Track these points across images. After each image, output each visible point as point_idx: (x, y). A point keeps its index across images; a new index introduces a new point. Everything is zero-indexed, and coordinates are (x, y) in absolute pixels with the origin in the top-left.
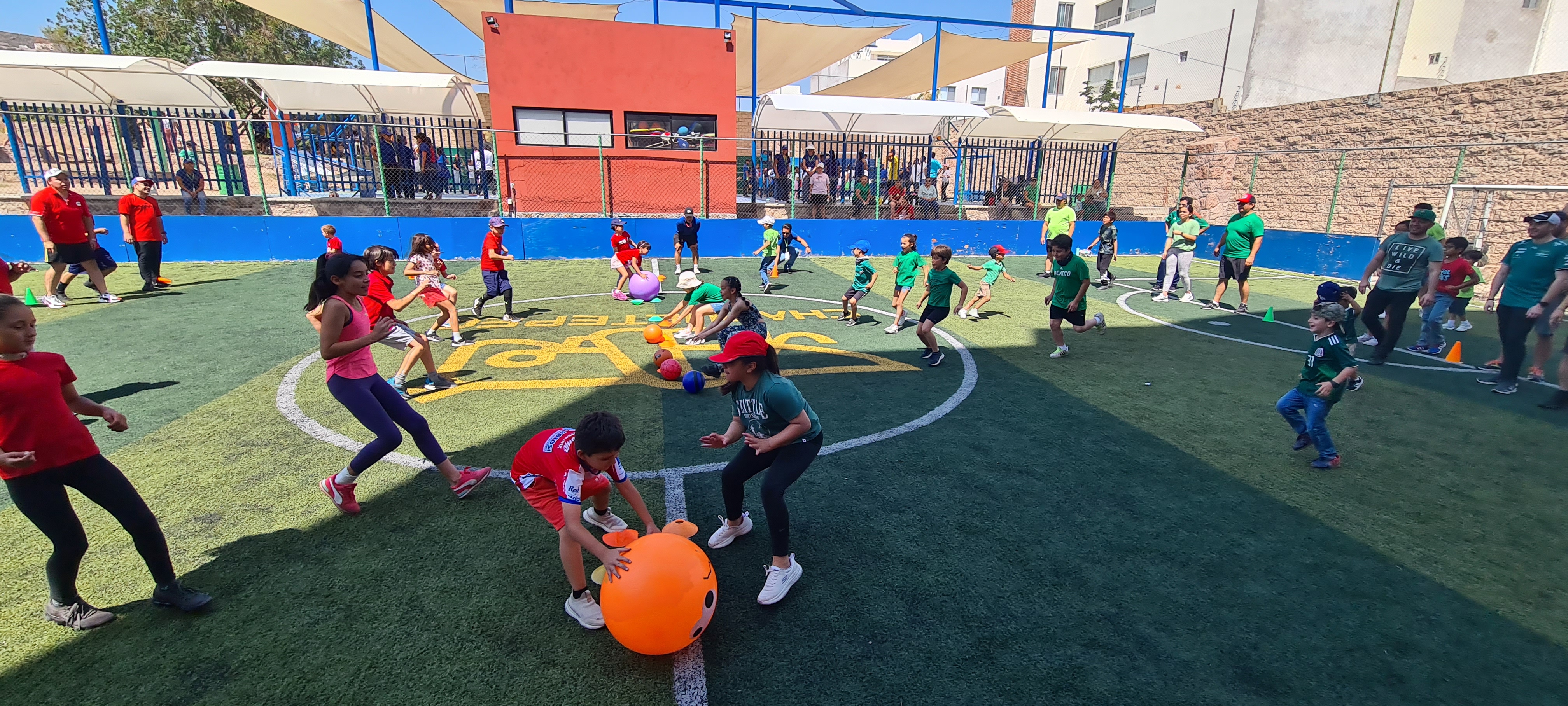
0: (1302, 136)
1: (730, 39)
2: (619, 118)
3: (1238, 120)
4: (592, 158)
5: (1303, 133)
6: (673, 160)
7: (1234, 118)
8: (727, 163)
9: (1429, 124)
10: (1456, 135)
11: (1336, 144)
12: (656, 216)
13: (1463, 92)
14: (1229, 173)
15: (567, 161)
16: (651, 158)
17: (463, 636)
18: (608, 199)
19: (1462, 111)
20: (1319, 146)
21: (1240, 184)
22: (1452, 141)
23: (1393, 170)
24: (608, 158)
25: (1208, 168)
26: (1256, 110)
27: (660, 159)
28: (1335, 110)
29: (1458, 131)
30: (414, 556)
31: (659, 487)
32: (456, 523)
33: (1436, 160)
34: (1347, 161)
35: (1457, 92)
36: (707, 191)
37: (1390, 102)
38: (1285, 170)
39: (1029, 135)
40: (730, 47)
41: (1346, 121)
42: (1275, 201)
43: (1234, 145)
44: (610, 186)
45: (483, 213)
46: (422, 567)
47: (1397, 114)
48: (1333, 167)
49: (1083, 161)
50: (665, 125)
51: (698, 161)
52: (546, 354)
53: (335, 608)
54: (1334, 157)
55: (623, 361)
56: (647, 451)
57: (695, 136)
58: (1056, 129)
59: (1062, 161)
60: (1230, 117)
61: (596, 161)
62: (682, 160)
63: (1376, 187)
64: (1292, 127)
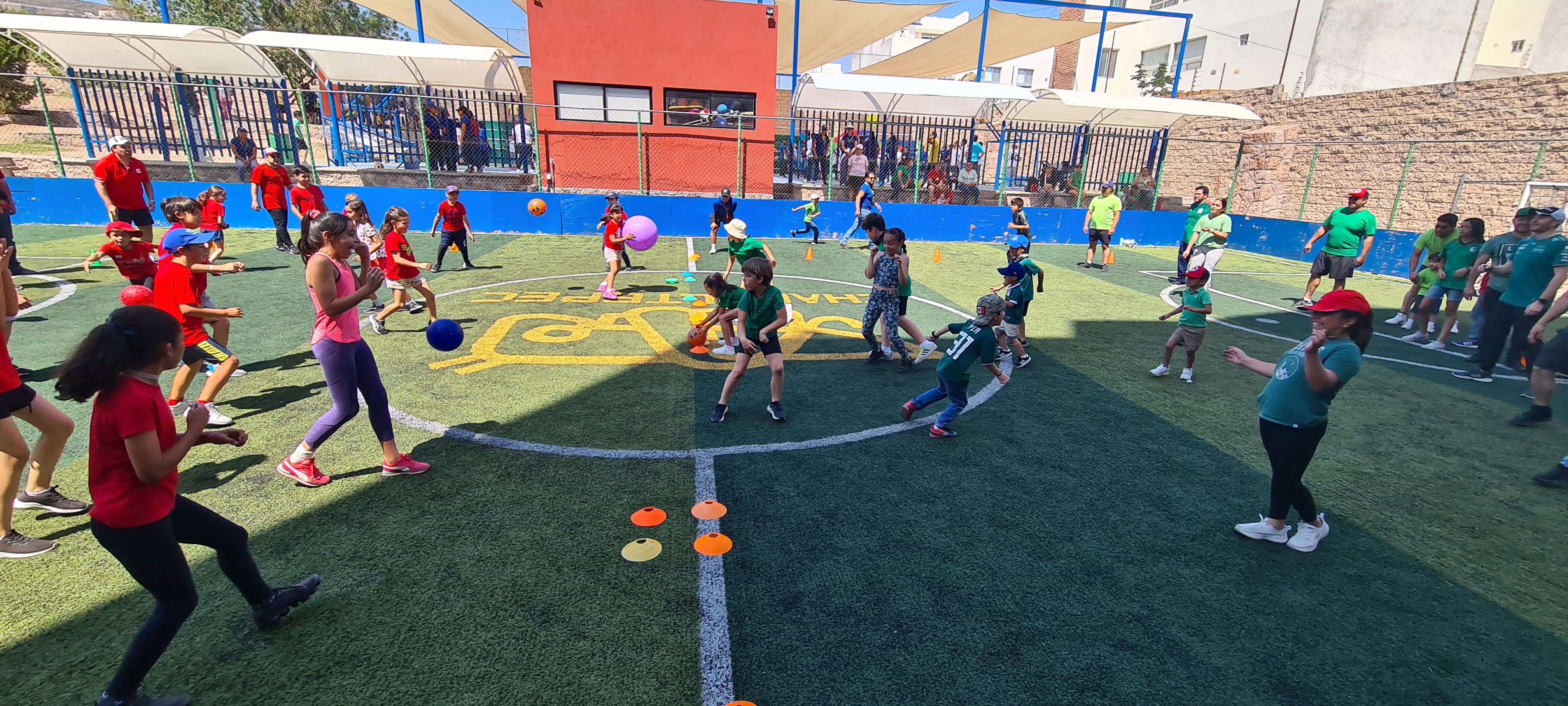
0: (1368, 126)
1: (772, 15)
2: (658, 94)
3: (1299, 108)
4: (630, 134)
5: (1369, 123)
6: (711, 138)
7: (1294, 106)
8: (765, 142)
9: (1507, 116)
10: (1537, 129)
11: (1404, 135)
12: (692, 194)
13: (1547, 82)
14: (1286, 163)
15: (606, 137)
16: (689, 136)
17: (498, 605)
18: (645, 176)
19: (1546, 103)
20: (1386, 138)
21: (1298, 176)
22: (1533, 135)
23: (1465, 165)
24: (646, 135)
25: (1263, 159)
26: (1319, 97)
27: (698, 137)
28: (1405, 99)
29: (1540, 124)
30: (452, 525)
31: (689, 466)
32: (492, 494)
33: (1513, 155)
34: (1416, 154)
35: (1541, 83)
36: (744, 171)
37: (1467, 91)
38: (1347, 162)
39: (1076, 120)
40: (772, 24)
41: (1416, 111)
42: (1334, 194)
43: (1294, 135)
44: (647, 163)
45: (523, 187)
46: (460, 536)
47: (1473, 105)
48: (1399, 160)
49: (1132, 148)
50: (704, 103)
51: (736, 140)
52: (581, 331)
53: (377, 571)
54: (1401, 149)
55: (656, 340)
56: (678, 431)
57: (734, 114)
58: (1105, 114)
59: (1110, 147)
60: (1291, 104)
61: (634, 137)
62: (720, 139)
63: (1445, 182)
64: (1357, 117)
